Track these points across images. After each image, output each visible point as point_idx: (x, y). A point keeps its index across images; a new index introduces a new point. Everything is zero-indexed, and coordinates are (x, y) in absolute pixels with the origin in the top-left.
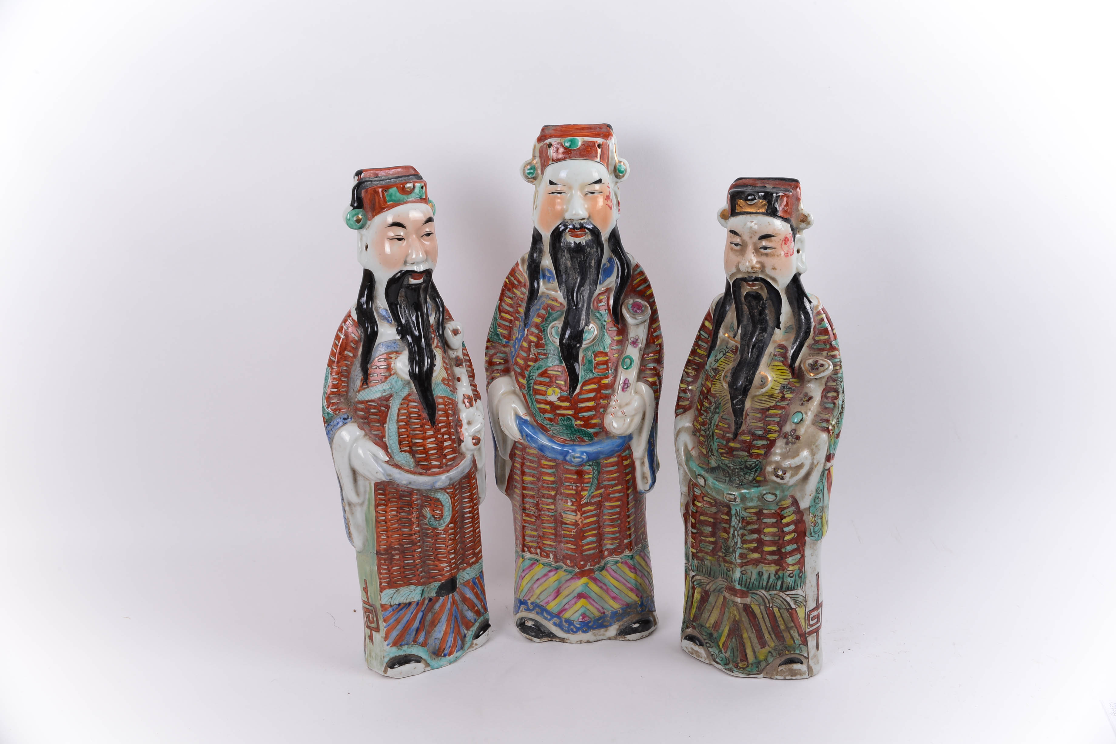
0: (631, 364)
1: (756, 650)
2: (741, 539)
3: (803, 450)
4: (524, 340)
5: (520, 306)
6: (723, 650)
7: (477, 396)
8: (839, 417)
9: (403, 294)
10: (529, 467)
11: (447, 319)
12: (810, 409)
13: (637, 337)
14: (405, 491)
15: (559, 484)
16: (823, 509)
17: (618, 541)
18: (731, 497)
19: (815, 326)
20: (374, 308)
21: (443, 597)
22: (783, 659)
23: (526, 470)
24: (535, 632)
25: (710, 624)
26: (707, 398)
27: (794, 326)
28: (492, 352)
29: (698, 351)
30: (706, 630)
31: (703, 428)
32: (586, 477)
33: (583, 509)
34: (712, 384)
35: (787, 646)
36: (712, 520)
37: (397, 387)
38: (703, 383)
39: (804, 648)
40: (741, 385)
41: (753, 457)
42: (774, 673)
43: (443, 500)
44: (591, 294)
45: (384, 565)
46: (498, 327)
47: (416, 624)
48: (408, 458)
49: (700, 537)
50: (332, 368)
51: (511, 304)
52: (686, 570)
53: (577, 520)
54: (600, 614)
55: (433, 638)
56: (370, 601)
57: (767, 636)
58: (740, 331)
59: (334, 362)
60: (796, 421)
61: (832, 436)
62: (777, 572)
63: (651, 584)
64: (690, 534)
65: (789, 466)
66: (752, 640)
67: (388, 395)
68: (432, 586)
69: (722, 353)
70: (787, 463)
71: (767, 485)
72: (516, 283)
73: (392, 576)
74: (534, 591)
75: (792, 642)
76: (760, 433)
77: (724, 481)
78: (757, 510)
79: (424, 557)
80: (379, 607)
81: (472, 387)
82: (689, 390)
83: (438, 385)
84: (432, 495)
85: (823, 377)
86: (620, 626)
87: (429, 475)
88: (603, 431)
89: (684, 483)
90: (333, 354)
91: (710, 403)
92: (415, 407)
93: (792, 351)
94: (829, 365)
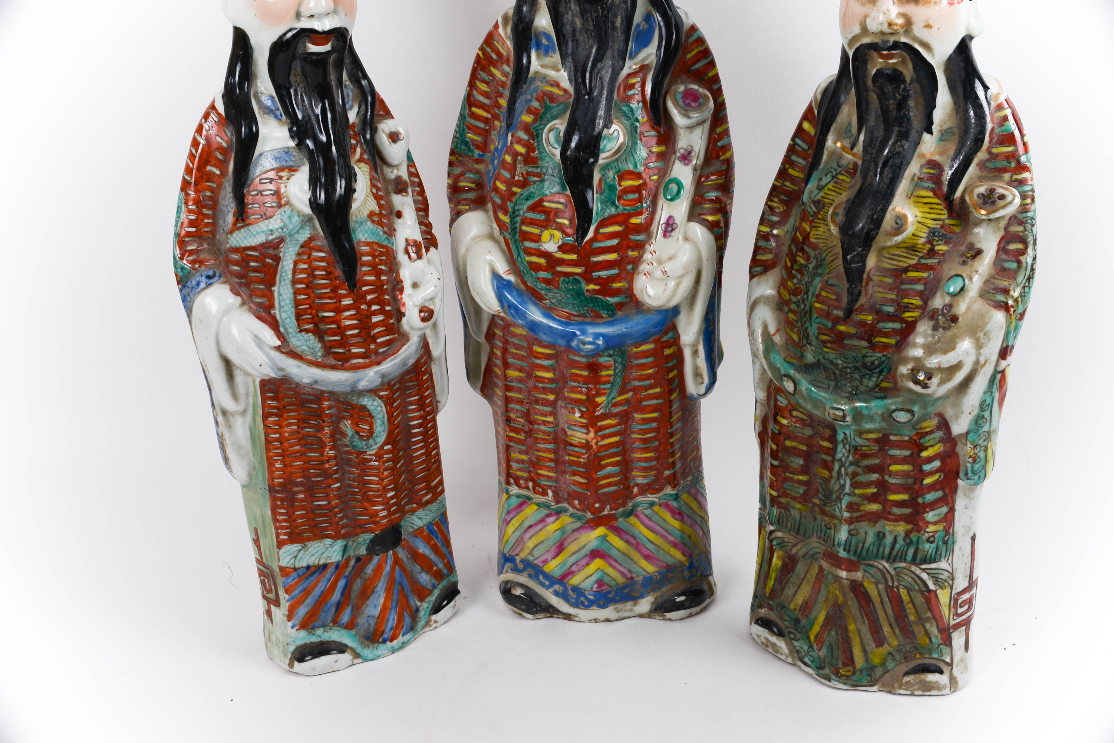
0: (679, 192)
1: (869, 649)
2: (851, 480)
3: (962, 339)
4: (507, 152)
5: (501, 95)
6: (815, 645)
7: (431, 242)
8: (1027, 284)
9: (299, 69)
10: (515, 356)
11: (381, 116)
12: (976, 271)
13: (690, 148)
14: (309, 394)
15: (560, 384)
16: (989, 436)
17: (655, 472)
18: (837, 413)
19: (993, 129)
20: (252, 93)
21: (378, 555)
22: (911, 665)
23: (511, 360)
24: (525, 605)
25: (796, 605)
26: (802, 250)
27: (956, 130)
28: (458, 170)
29: (791, 171)
30: (789, 613)
31: (794, 299)
32: (604, 373)
33: (600, 424)
34: (812, 227)
35: (918, 646)
36: (804, 448)
37: (290, 227)
38: (798, 224)
39: (945, 650)
40: (862, 229)
41: (877, 350)
42: (896, 685)
43: (372, 408)
44: (615, 73)
45: (280, 508)
46: (466, 130)
47: (336, 596)
48: (312, 342)
49: (785, 473)
50: (187, 194)
51: (486, 92)
52: (760, 519)
53: (589, 440)
54: (625, 580)
55: (365, 615)
56: (264, 561)
57: (886, 629)
58: (862, 138)
59: (189, 183)
60: (951, 290)
61: (1013, 317)
62: (908, 534)
63: (706, 534)
64: (769, 466)
65: (937, 366)
66: (862, 634)
67: (276, 238)
68: (361, 540)
69: (829, 175)
70: (933, 362)
71: (898, 396)
72: (494, 56)
73: (294, 524)
74: (524, 544)
75: (927, 640)
76: (890, 309)
77: (826, 386)
78: (880, 435)
79: (346, 496)
80: (277, 570)
81: (423, 227)
82: (774, 236)
83: (361, 223)
84: (355, 400)
85: (1003, 217)
86: (656, 599)
87: (347, 369)
88: (631, 301)
89: (761, 385)
90: (188, 171)
91: (808, 259)
92: (321, 259)
93: (951, 172)
94: (1014, 196)
